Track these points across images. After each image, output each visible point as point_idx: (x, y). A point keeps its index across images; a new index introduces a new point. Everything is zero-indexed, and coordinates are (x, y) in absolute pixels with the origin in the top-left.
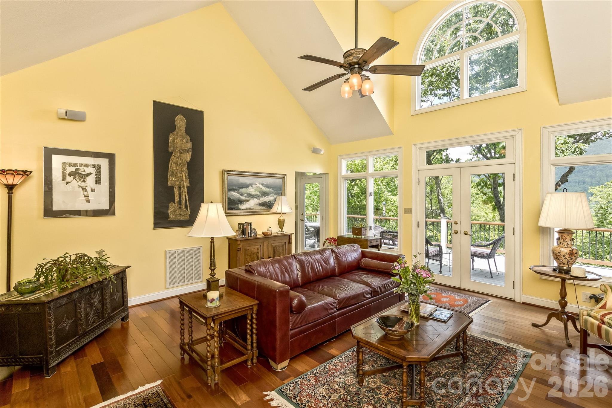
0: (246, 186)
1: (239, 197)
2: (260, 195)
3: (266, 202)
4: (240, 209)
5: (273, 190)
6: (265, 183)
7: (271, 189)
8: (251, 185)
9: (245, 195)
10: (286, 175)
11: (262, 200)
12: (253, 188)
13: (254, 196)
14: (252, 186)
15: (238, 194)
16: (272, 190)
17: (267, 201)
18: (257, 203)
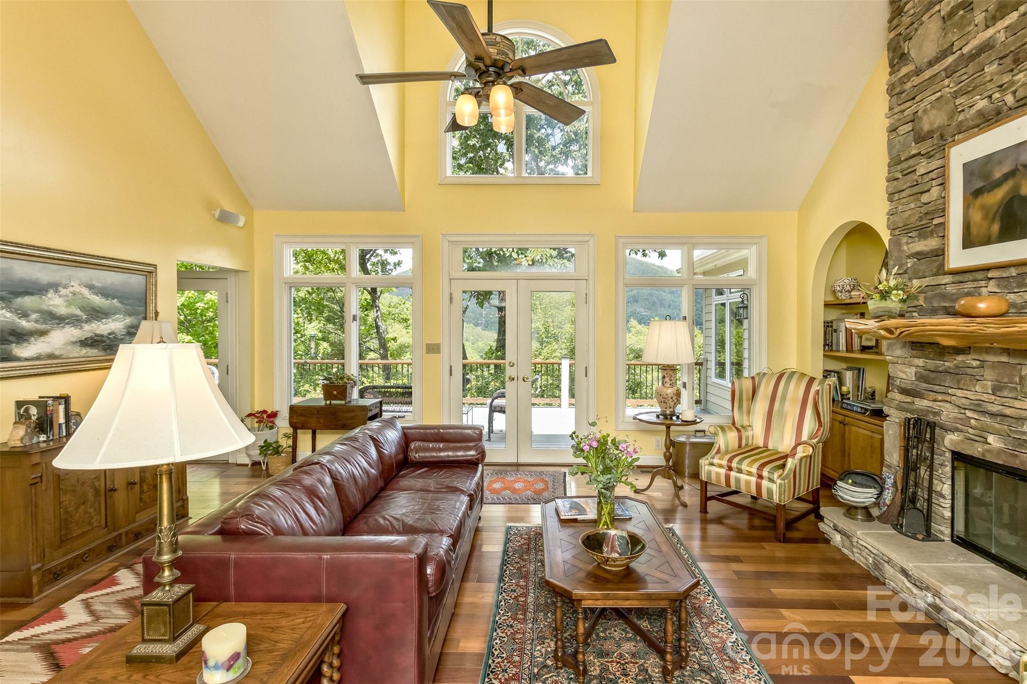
0: (38, 289)
1: (13, 323)
2: (84, 317)
3: (102, 336)
4: (18, 359)
5: (121, 302)
6: (97, 284)
7: (115, 301)
8: (55, 286)
9: (34, 316)
10: (155, 266)
11: (90, 331)
12: (60, 296)
13: (65, 319)
14: (56, 291)
15: (11, 312)
16: (119, 305)
17: (105, 333)
18: (74, 340)
